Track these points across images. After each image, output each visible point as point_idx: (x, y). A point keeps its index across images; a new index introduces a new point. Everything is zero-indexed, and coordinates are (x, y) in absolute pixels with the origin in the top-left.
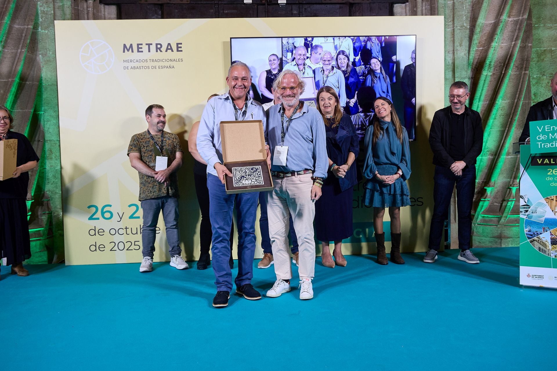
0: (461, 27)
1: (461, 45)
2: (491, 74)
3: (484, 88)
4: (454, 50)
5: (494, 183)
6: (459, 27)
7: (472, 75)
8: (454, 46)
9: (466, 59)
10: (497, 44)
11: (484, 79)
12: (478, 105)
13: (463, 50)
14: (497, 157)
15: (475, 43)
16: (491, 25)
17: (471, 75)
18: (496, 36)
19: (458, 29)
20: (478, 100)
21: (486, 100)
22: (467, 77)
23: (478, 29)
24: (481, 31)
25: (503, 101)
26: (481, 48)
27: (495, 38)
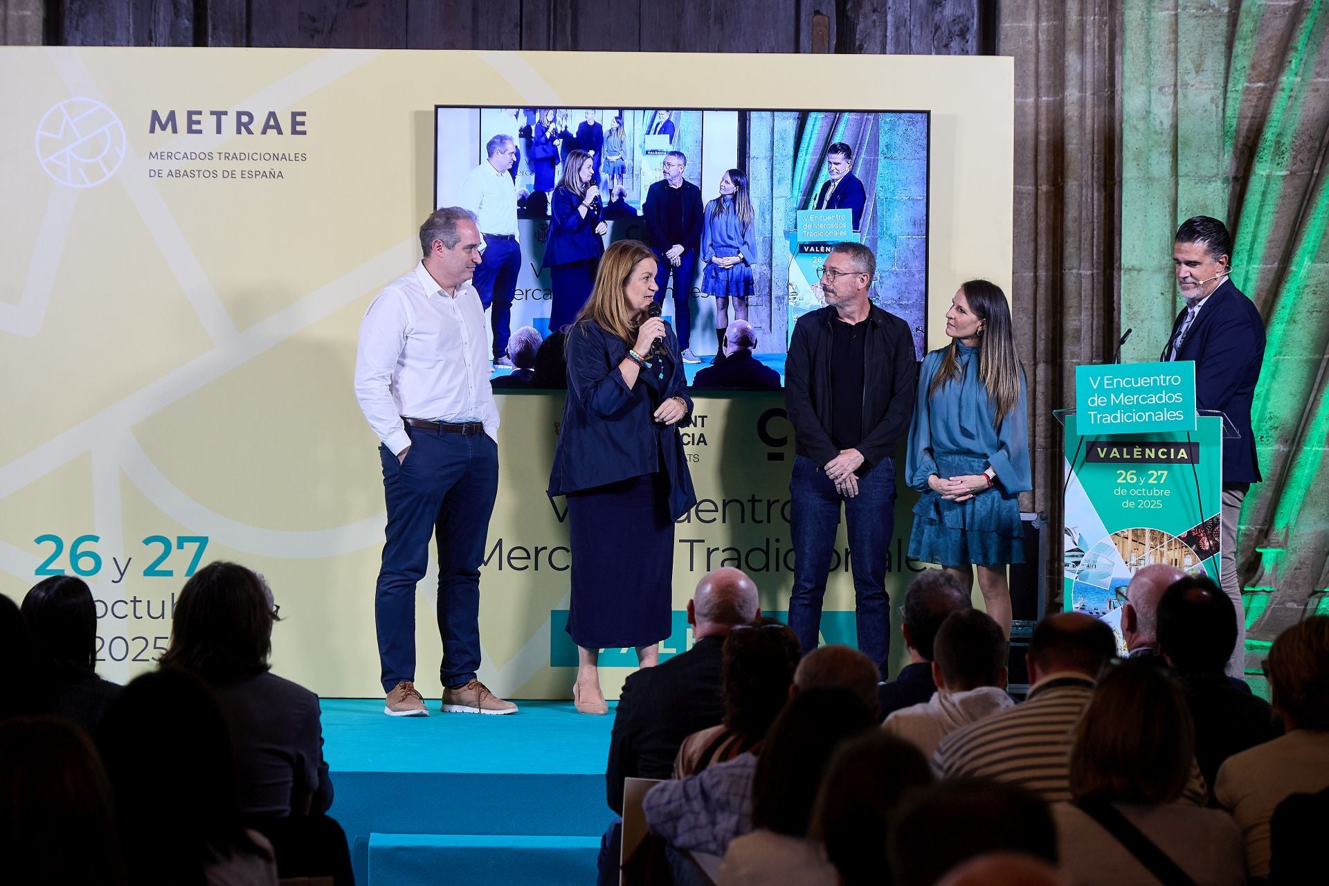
0: (1201, 9)
1: (1199, 69)
2: (1284, 173)
3: (1264, 219)
4: (1175, 85)
5: (1287, 535)
6: (1196, 8)
7: (1238, 169)
8: (1176, 70)
9: (1217, 115)
10: (1299, 79)
11: (1262, 189)
12: (1247, 272)
13: (1206, 86)
14: (1294, 448)
15: (1238, 68)
16: (1287, 13)
17: (1234, 169)
18: (1292, 54)
19: (1190, 17)
20: (1245, 256)
21: (1270, 257)
22: (1218, 174)
23: (1246, 25)
24: (1255, 30)
25: (1320, 266)
26: (1261, 84)
27: (1290, 62)
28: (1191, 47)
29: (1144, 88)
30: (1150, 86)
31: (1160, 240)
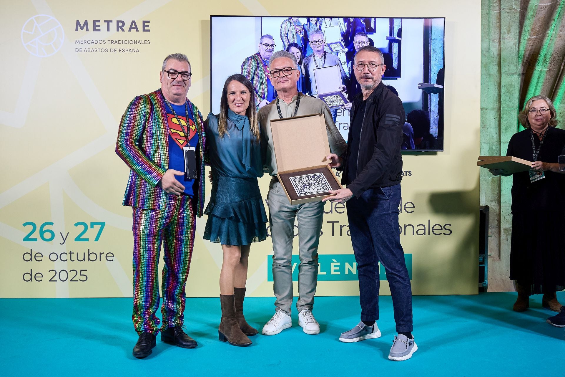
0: (509, 9)
1: (509, 32)
2: (547, 70)
3: (538, 88)
4: (500, 39)
6: (507, 9)
7: (524, 70)
8: (500, 33)
9: (516, 50)
10: (554, 32)
11: (538, 76)
13: (512, 39)
15: (526, 31)
16: (547, 8)
17: (522, 70)
18: (553, 22)
19: (505, 12)
22: (516, 72)
23: (530, 13)
24: (534, 15)
25: (562, 105)
26: (535, 37)
27: (552, 25)
28: (506, 24)
29: (487, 40)
30: (490, 39)
31: (493, 98)
